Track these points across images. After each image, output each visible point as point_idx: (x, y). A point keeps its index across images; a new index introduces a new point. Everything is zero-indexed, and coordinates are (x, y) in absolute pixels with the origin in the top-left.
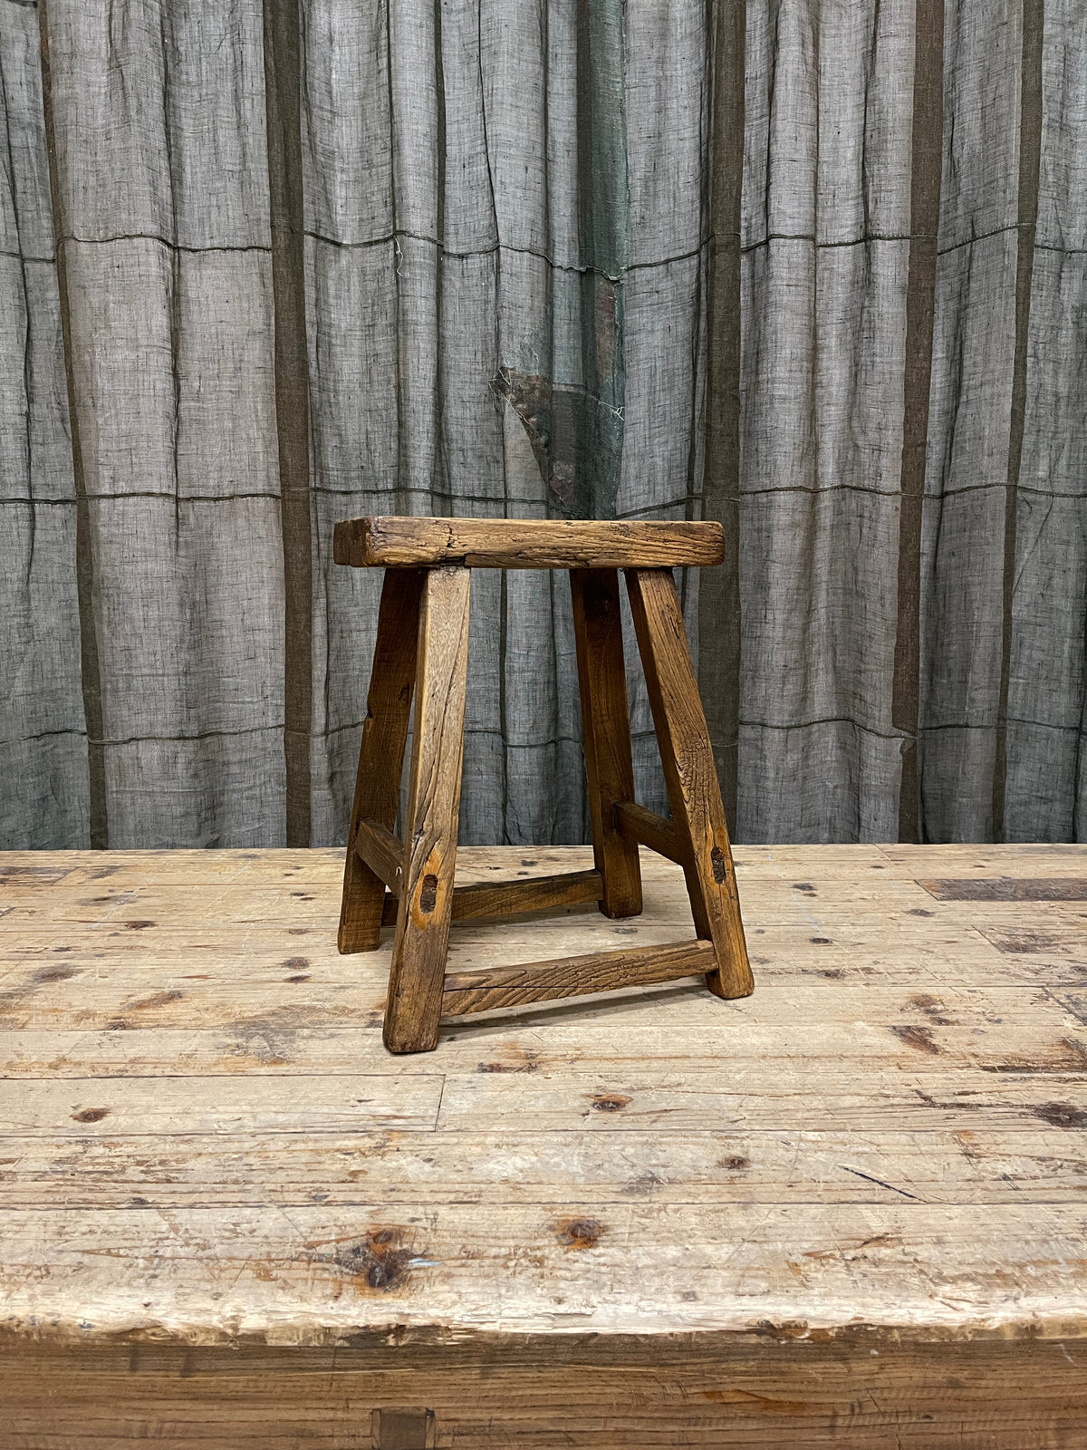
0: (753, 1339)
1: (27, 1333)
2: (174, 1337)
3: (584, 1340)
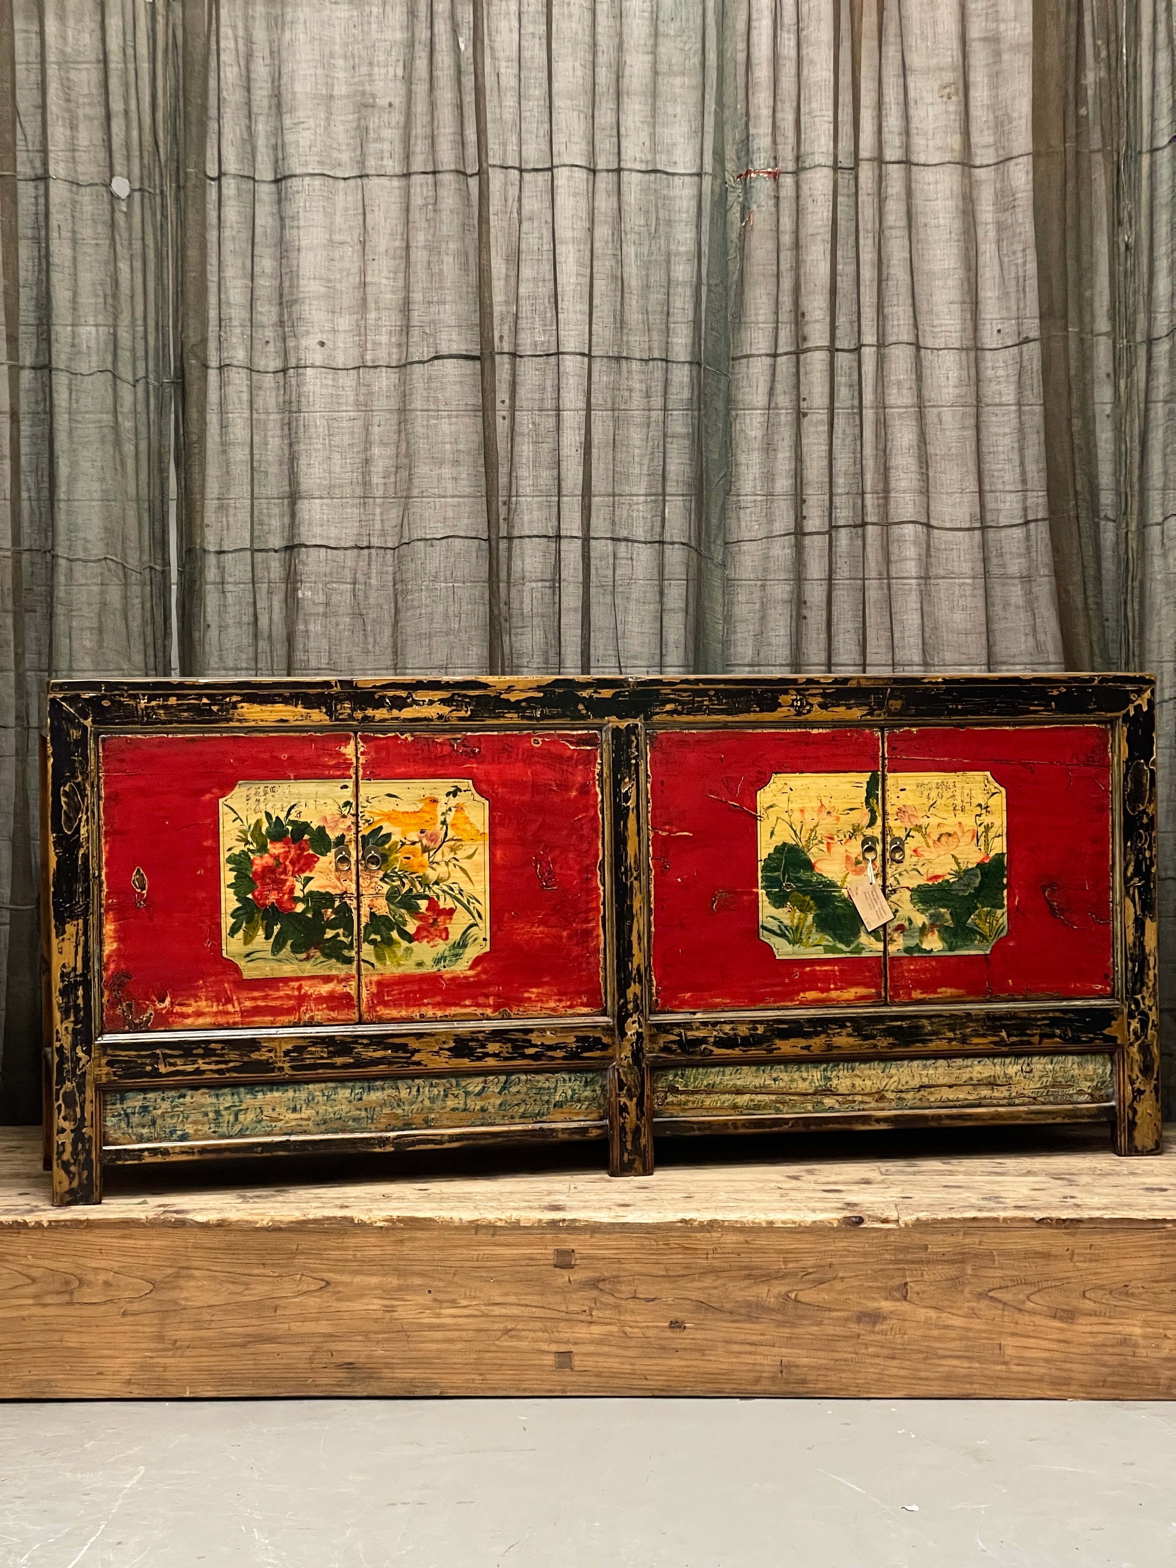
0: (679, 1224)
1: (442, 1221)
2: (491, 1223)
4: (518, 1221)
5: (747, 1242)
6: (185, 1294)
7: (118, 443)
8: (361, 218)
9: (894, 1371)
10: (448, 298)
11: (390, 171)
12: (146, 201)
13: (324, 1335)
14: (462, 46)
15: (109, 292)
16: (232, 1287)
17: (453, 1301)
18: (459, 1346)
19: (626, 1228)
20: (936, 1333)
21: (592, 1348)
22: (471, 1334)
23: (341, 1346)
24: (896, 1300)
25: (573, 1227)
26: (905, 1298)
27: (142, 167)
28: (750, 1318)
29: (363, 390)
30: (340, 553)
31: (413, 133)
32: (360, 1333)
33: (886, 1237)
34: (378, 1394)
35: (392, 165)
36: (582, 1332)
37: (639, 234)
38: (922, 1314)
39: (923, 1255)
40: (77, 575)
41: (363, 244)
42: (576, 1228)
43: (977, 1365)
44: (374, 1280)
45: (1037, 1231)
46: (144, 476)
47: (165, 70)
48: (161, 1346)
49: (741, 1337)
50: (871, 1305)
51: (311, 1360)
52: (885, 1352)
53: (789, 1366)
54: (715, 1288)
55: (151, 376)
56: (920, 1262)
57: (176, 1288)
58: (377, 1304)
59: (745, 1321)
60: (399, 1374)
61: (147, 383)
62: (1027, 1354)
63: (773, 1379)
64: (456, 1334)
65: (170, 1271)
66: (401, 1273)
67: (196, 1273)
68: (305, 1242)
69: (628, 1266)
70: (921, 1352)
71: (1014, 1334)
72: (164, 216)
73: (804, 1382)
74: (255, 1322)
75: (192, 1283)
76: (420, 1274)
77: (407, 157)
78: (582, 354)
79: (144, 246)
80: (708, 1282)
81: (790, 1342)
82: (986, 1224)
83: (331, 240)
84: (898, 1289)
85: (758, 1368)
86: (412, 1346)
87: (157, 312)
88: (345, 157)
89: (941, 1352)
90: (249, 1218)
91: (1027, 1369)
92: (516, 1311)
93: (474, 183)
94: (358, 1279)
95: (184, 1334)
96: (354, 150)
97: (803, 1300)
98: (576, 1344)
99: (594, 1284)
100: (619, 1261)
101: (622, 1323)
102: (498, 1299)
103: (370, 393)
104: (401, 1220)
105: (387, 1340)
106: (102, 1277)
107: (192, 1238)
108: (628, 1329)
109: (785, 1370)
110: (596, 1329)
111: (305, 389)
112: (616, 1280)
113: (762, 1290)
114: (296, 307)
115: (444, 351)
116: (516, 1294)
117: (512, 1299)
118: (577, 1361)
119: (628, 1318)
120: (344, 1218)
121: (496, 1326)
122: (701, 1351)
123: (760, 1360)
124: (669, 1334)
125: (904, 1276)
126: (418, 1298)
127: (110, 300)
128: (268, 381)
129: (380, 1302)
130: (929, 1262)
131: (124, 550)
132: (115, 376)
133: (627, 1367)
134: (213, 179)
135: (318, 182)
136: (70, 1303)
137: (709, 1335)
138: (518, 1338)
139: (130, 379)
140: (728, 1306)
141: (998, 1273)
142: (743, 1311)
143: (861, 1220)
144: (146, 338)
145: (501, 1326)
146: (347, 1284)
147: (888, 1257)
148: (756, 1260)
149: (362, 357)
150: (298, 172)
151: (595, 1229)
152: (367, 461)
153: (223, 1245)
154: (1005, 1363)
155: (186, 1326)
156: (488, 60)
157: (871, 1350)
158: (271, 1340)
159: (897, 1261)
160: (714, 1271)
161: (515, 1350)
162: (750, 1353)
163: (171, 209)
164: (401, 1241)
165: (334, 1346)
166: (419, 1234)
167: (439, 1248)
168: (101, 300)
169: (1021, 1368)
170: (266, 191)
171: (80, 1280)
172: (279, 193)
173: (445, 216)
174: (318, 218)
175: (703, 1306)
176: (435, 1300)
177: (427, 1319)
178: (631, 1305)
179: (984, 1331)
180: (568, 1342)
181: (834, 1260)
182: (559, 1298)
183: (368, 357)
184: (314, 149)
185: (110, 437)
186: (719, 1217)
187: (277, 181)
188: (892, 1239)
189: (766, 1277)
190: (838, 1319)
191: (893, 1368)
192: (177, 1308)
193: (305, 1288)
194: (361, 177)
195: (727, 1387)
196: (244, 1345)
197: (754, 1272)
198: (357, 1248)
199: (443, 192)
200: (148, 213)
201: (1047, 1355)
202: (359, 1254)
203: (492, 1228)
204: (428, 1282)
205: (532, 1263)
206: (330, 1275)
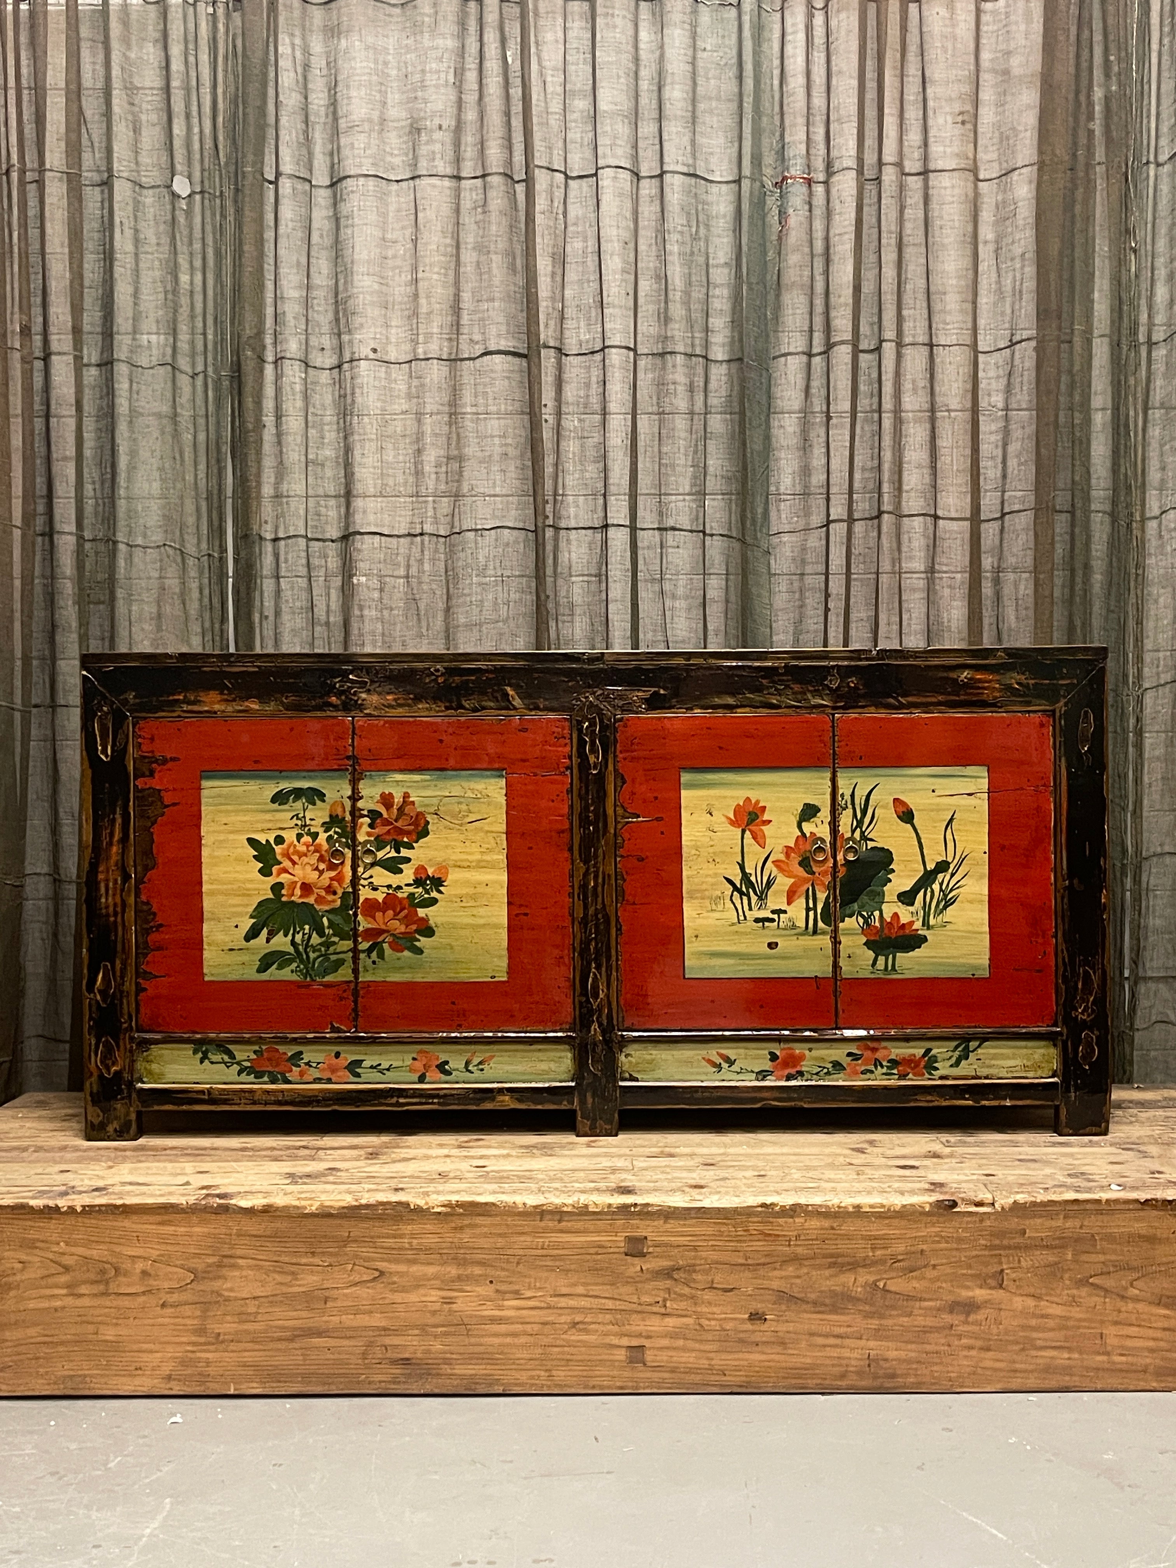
0: (760, 1209)
1: (505, 1207)
2: (557, 1208)
3: (700, 1210)
4: (586, 1206)
5: (833, 1228)
6: (228, 1285)
7: (176, 434)
8: (413, 217)
9: (988, 1364)
10: (497, 295)
11: (441, 170)
12: (207, 202)
13: (378, 1328)
14: (510, 60)
15: (169, 287)
16: (279, 1278)
17: (517, 1292)
18: (523, 1340)
19: (702, 1212)
20: (1033, 1322)
21: (665, 1342)
22: (536, 1327)
23: (396, 1341)
24: (991, 1288)
25: (645, 1212)
26: (1001, 1286)
27: (203, 170)
28: (834, 1310)
29: (415, 382)
30: (394, 540)
31: (463, 142)
32: (416, 1327)
33: (981, 1221)
34: (437, 1391)
35: (443, 167)
36: (655, 1324)
37: (682, 233)
38: (1018, 1302)
39: (1019, 1240)
40: (136, 560)
41: (415, 242)
42: (648, 1213)
43: (1076, 1356)
44: (431, 1270)
45: (1142, 1214)
46: (202, 467)
47: (225, 77)
48: (202, 1340)
49: (826, 1329)
50: (965, 1294)
51: (364, 1355)
52: (979, 1343)
53: (876, 1361)
54: (798, 1277)
55: (210, 370)
56: (1017, 1247)
57: (219, 1277)
58: (434, 1295)
59: (831, 1312)
60: (459, 1370)
61: (206, 376)
62: (1129, 1343)
63: (860, 1373)
64: (519, 1327)
65: (210, 1260)
66: (462, 1262)
67: (241, 1262)
68: (358, 1229)
69: (704, 1254)
70: (1017, 1343)
71: (1116, 1323)
72: (223, 216)
73: (893, 1376)
74: (304, 1314)
75: (237, 1273)
76: (480, 1264)
77: (458, 160)
78: (628, 348)
79: (204, 244)
80: (790, 1270)
81: (878, 1334)
82: (1089, 1206)
83: (384, 239)
84: (993, 1276)
85: (844, 1362)
86: (473, 1340)
87: (215, 308)
88: (397, 161)
89: (1039, 1343)
90: (296, 1203)
91: (1130, 1359)
92: (584, 1303)
93: (520, 188)
94: (414, 1269)
95: (228, 1327)
96: (407, 155)
97: (893, 1289)
98: (649, 1337)
99: (668, 1273)
100: (695, 1248)
101: (699, 1316)
102: (565, 1290)
103: (422, 385)
104: (460, 1205)
105: (446, 1334)
106: (140, 1266)
107: (234, 1225)
108: (704, 1322)
109: (873, 1365)
110: (671, 1322)
111: (359, 381)
112: (691, 1269)
113: (848, 1278)
114: (351, 302)
115: (492, 348)
116: (585, 1284)
117: (580, 1290)
118: (649, 1356)
119: (705, 1310)
120: (399, 1203)
121: (563, 1319)
122: (783, 1344)
123: (846, 1353)
124: (749, 1326)
125: (1001, 1263)
126: (479, 1289)
127: (170, 296)
128: (325, 377)
129: (438, 1293)
130: (1027, 1248)
131: (181, 535)
132: (174, 368)
133: (704, 1363)
134: (271, 182)
135: (371, 182)
136: (105, 1294)
137: (791, 1327)
138: (587, 1331)
139: (189, 370)
140: (813, 1296)
141: (1101, 1258)
142: (827, 1301)
143: (954, 1204)
144: (204, 334)
145: (568, 1319)
146: (401, 1274)
147: (983, 1242)
148: (843, 1246)
149: (414, 351)
150: (352, 173)
151: (669, 1214)
152: (419, 451)
153: (268, 1233)
154: (1108, 1354)
155: (229, 1318)
156: (534, 67)
157: (964, 1341)
158: (320, 1334)
159: (992, 1247)
160: (796, 1259)
161: (585, 1344)
162: (836, 1346)
163: (230, 210)
164: (461, 1228)
165: (387, 1341)
166: (479, 1220)
167: (500, 1235)
168: (161, 296)
169: (1123, 1359)
170: (322, 197)
171: (117, 1270)
172: (335, 196)
173: (494, 217)
174: (372, 217)
175: (785, 1298)
176: (497, 1291)
177: (489, 1312)
178: (708, 1296)
179: (1084, 1320)
180: (640, 1335)
181: (924, 1247)
182: (630, 1289)
183: (420, 351)
184: (368, 152)
185: (169, 429)
186: (803, 1201)
187: (333, 185)
188: (988, 1223)
189: (854, 1266)
190: (930, 1309)
191: (989, 1359)
192: (219, 1300)
193: (357, 1279)
194: (413, 178)
195: (811, 1383)
196: (291, 1340)
197: (840, 1260)
198: (413, 1236)
199: (492, 194)
200: (208, 213)
201: (1151, 1344)
202: (415, 1241)
203: (559, 1214)
204: (490, 1271)
205: (600, 1251)
206: (385, 1264)
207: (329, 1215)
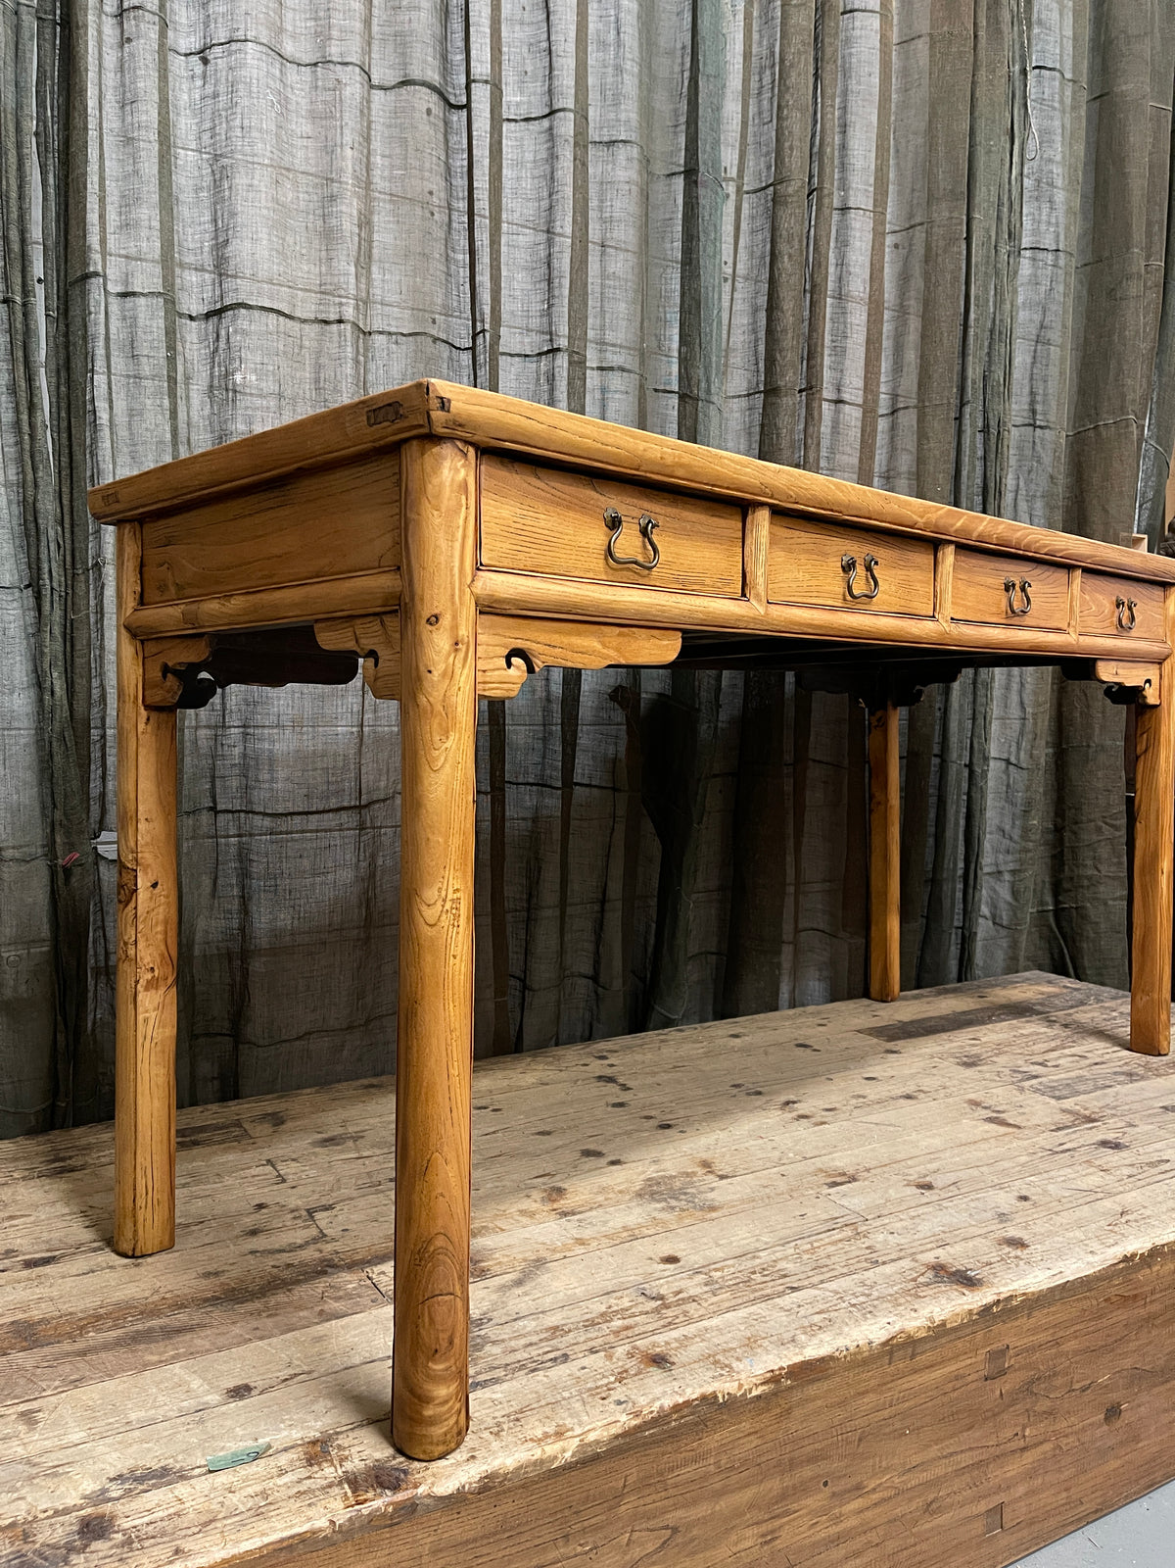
0: (1121, 1266)
1: (845, 1357)
2: (909, 1337)
3: (1063, 1287)
4: (943, 1324)
17: (858, 1487)
19: (1065, 1291)
21: (1024, 1487)
22: (881, 1532)
25: (1008, 1310)
36: (1013, 1468)
42: (1012, 1310)
44: (746, 1496)
49: (1171, 1401)
54: (1150, 1343)
58: (750, 1537)
64: (862, 1540)
66: (788, 1467)
68: (639, 1468)
69: (1065, 1348)
76: (812, 1459)
80: (1143, 1337)
92: (937, 1470)
94: (722, 1504)
98: (1007, 1488)
99: (1028, 1388)
100: (1057, 1343)
101: (1058, 1435)
102: (916, 1460)
104: (787, 1373)
107: (427, 1536)
108: (1063, 1441)
110: (1029, 1457)
112: (1051, 1373)
116: (939, 1441)
117: (934, 1451)
118: (1008, 1514)
119: (1064, 1424)
120: (704, 1398)
121: (914, 1505)
122: (1135, 1437)
124: (1105, 1429)
126: (809, 1501)
129: (756, 1530)
133: (1062, 1497)
137: (1142, 1412)
138: (940, 1511)
140: (1160, 1363)
145: (920, 1502)
146: (703, 1521)
151: (1034, 1304)
153: (489, 1528)
160: (1149, 1321)
161: (938, 1531)
164: (789, 1411)
166: (812, 1390)
167: (840, 1404)
175: (1138, 1374)
176: (834, 1495)
177: (824, 1531)
178: (1067, 1404)
180: (998, 1490)
182: (988, 1427)
186: (1158, 1241)
193: (635, 1554)
195: (1159, 1475)
198: (721, 1449)
202: (724, 1457)
203: (911, 1345)
204: (823, 1467)
205: (958, 1384)
206: (679, 1513)
207: (596, 1458)
